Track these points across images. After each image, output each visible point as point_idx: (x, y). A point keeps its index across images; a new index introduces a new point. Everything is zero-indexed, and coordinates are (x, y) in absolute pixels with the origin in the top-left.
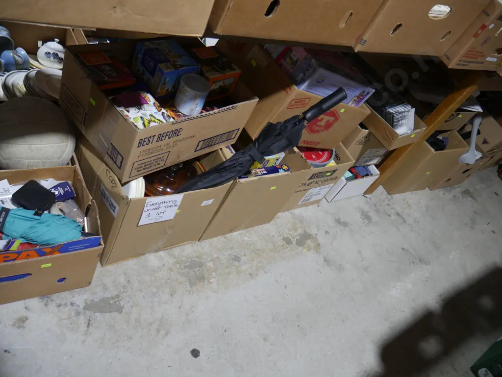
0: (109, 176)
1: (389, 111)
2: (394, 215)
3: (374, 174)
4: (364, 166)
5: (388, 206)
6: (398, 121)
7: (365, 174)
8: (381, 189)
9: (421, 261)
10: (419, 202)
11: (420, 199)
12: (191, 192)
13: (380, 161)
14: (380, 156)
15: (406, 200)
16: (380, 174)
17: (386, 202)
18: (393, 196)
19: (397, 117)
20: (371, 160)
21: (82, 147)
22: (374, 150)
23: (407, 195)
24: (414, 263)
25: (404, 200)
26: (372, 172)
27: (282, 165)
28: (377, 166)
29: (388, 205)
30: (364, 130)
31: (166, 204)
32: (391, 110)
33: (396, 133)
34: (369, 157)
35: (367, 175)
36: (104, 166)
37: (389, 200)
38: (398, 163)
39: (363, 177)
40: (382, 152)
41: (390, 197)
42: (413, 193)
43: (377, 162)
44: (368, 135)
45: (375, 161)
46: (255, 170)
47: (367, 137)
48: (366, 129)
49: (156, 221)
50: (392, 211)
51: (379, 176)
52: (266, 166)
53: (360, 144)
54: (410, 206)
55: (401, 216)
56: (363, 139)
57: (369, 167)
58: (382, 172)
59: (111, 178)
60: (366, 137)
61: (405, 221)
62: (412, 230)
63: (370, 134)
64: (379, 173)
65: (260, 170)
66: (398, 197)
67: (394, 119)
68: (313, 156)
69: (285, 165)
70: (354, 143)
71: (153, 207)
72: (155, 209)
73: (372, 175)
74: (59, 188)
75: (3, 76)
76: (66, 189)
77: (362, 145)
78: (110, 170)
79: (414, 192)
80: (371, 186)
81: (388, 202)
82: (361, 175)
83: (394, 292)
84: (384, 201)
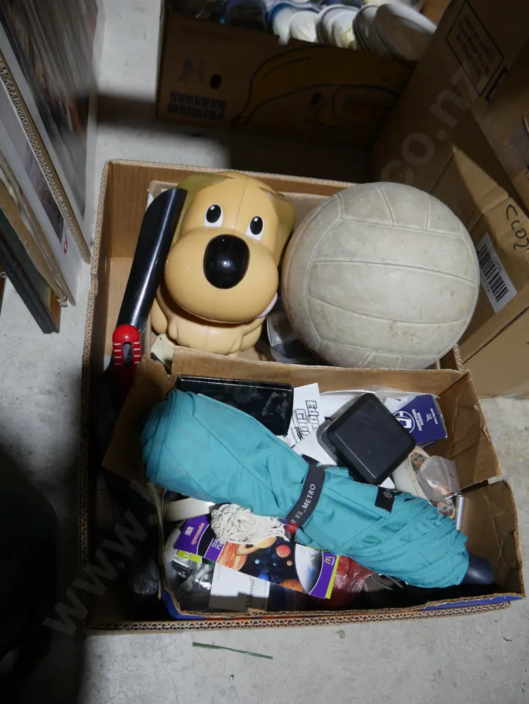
0: (512, 220)
21: (455, 150)
36: (505, 195)
59: (516, 225)
74: (414, 411)
75: (318, 12)
76: (429, 417)
78: (518, 209)
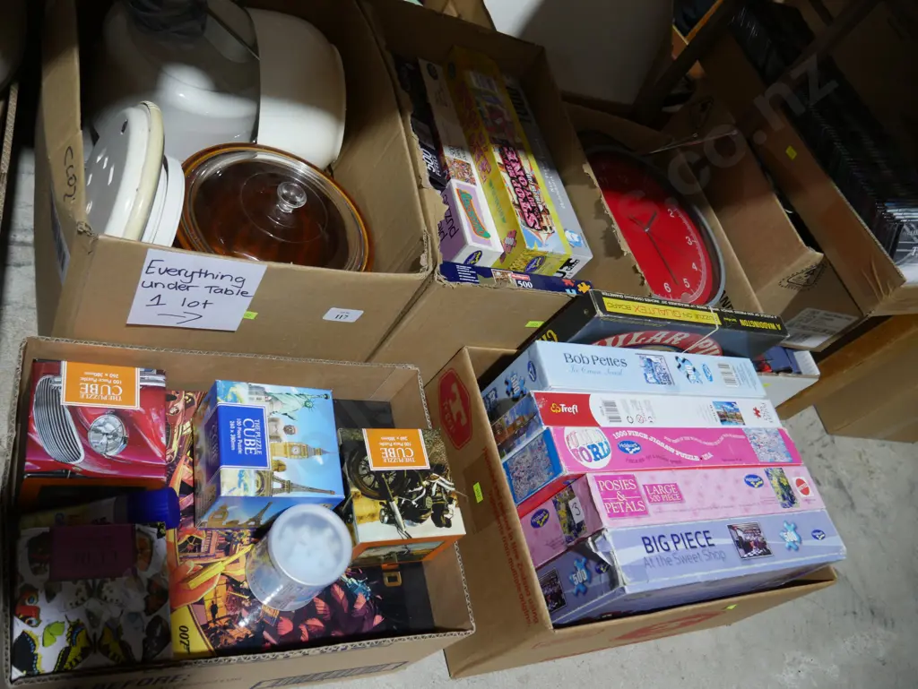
0: (68, 165)
1: (891, 214)
2: (830, 483)
3: (804, 373)
4: (785, 348)
5: (818, 459)
6: (910, 247)
7: (782, 367)
8: (810, 413)
9: (873, 613)
10: (896, 470)
11: (900, 463)
12: (291, 266)
13: (829, 344)
14: (831, 333)
15: (864, 457)
16: (821, 378)
17: (817, 448)
18: (837, 438)
19: (911, 234)
20: (806, 337)
22: (822, 313)
23: (872, 444)
24: (855, 613)
25: (860, 456)
26: (802, 368)
27: (580, 282)
28: (817, 356)
29: (820, 456)
30: (811, 251)
31: (209, 281)
32: (898, 214)
33: (899, 275)
34: (804, 327)
35: (788, 371)
37: (824, 446)
38: (873, 360)
39: (778, 372)
40: (841, 322)
41: (827, 438)
42: (884, 445)
43: (821, 345)
44: (818, 266)
45: (815, 343)
46: (503, 274)
47: (816, 273)
48: (819, 249)
49: (181, 325)
50: (827, 473)
51: (816, 380)
52: (536, 272)
53: (791, 285)
54: (871, 472)
55: (845, 491)
56: (803, 275)
57: (796, 354)
58: (826, 371)
59: (69, 170)
60: (811, 272)
61: (853, 506)
62: (865, 532)
63: (824, 264)
64: (817, 372)
65: (519, 276)
66: (846, 443)
67: (901, 237)
68: (666, 286)
69: (587, 283)
70: (776, 280)
71: (167, 279)
72: (177, 287)
73: (799, 373)
77: (795, 292)
79: (888, 443)
80: (790, 400)
81: (822, 451)
82: (773, 368)
83: (792, 675)
84: (812, 444)
